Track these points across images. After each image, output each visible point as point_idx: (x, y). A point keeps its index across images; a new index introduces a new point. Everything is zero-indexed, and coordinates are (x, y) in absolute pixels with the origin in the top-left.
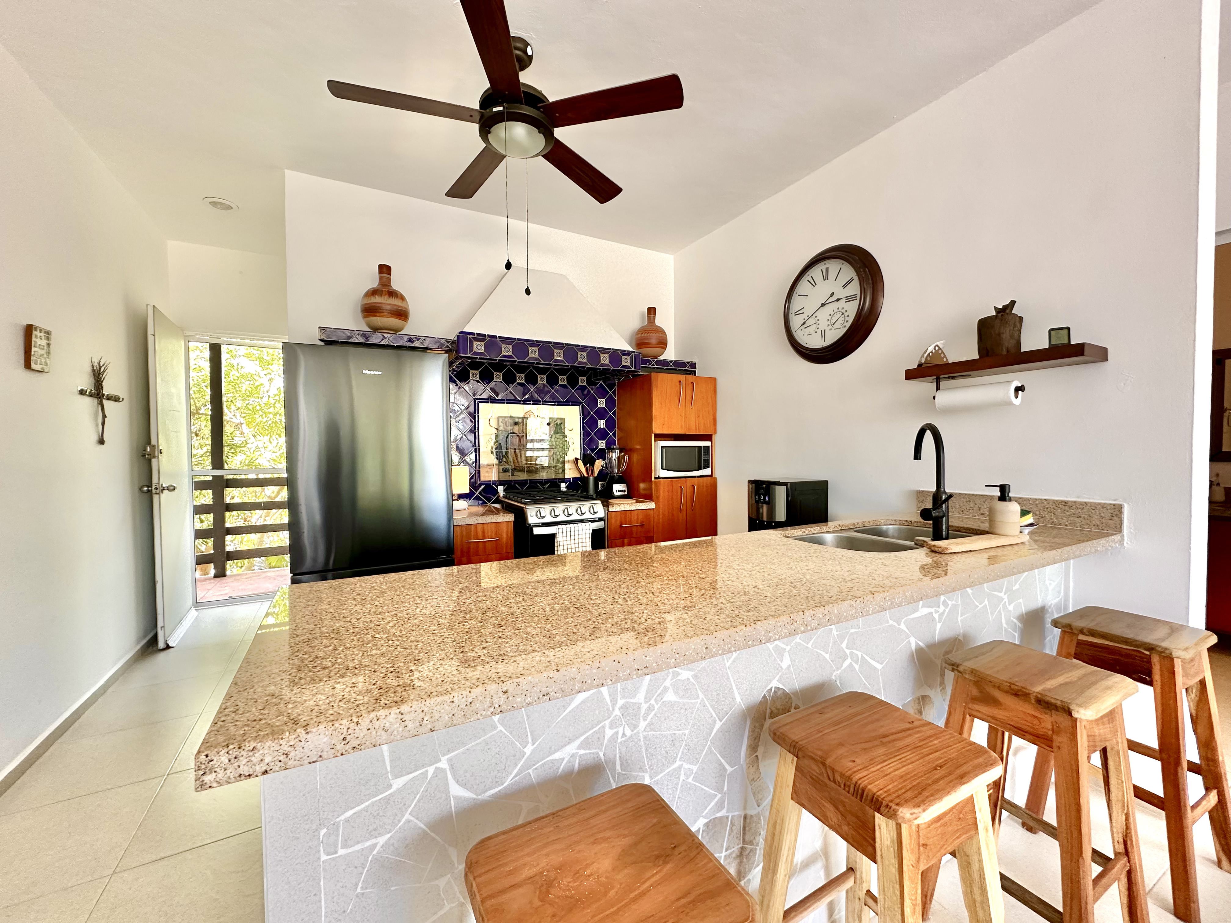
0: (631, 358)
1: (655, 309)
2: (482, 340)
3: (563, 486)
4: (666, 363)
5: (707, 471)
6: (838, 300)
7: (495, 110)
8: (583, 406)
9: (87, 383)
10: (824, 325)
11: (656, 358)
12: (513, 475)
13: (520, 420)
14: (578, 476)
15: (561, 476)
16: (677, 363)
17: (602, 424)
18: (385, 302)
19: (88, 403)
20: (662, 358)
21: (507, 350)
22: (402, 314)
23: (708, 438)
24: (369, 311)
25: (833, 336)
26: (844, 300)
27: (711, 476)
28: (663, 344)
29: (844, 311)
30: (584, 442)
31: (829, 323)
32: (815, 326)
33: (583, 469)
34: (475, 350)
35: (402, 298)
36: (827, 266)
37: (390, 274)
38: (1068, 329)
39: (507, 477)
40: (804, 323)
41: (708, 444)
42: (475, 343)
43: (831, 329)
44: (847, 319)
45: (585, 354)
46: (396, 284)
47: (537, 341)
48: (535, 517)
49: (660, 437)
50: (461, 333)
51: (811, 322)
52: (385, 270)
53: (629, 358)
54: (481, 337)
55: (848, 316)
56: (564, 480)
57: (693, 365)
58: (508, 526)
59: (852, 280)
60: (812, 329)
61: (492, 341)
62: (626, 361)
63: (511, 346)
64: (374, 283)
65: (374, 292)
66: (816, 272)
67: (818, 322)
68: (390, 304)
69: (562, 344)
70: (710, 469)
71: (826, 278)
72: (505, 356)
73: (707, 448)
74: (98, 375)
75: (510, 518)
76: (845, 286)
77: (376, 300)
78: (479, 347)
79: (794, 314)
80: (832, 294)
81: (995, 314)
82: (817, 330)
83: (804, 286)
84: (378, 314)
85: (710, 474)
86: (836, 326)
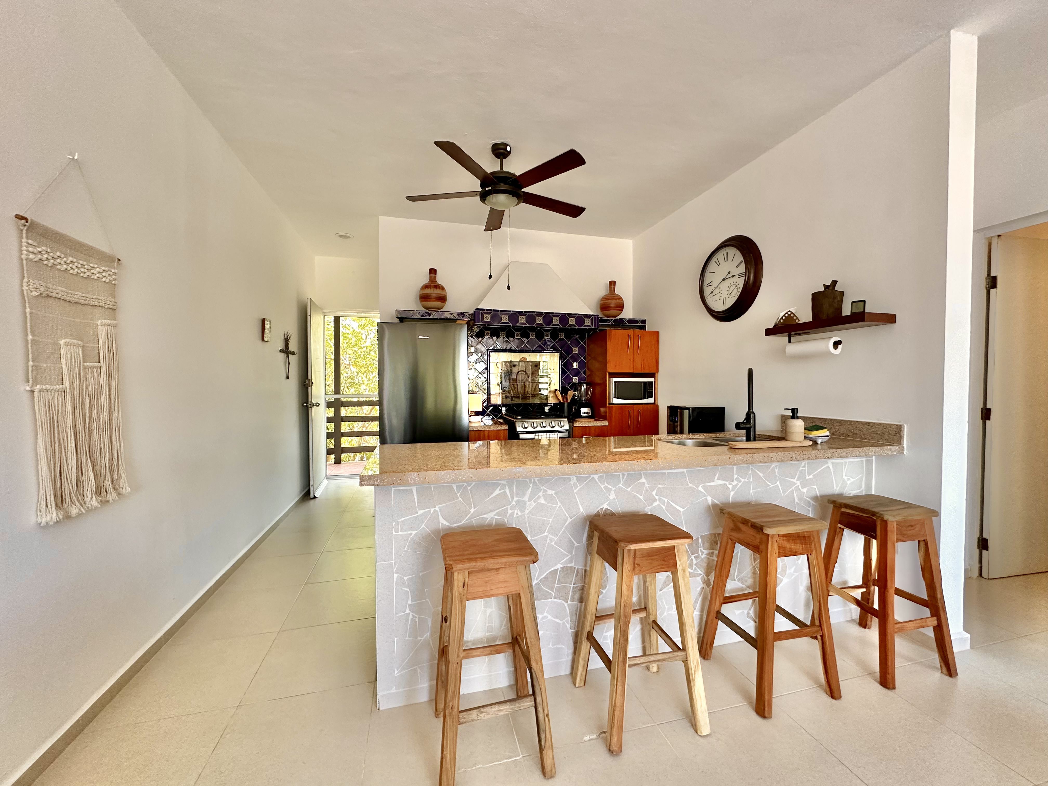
0: (592, 320)
1: (615, 282)
2: (490, 313)
3: (547, 409)
4: (622, 321)
5: (651, 400)
6: (733, 276)
7: (487, 189)
8: (561, 353)
9: (281, 346)
10: (724, 295)
11: (615, 317)
12: (512, 400)
13: (517, 363)
14: (557, 402)
15: (545, 402)
16: (630, 321)
17: (575, 365)
18: (432, 292)
19: (283, 355)
20: (618, 317)
21: (505, 319)
22: (443, 299)
23: (653, 375)
24: (424, 298)
25: (730, 302)
26: (737, 276)
27: (654, 403)
28: (621, 307)
29: (737, 284)
30: (562, 377)
31: (727, 293)
32: (719, 295)
33: (560, 398)
34: (485, 320)
35: (443, 289)
36: (726, 251)
37: (436, 274)
38: (864, 301)
39: (508, 401)
40: (712, 292)
41: (652, 380)
42: (485, 315)
43: (729, 297)
45: (558, 318)
46: (440, 280)
47: (525, 312)
48: (521, 427)
49: (613, 375)
50: (476, 309)
51: (716, 291)
52: (433, 272)
53: (590, 320)
54: (489, 311)
55: (738, 288)
56: (546, 405)
57: (644, 322)
58: (504, 433)
59: (741, 262)
60: (717, 297)
61: (495, 314)
62: (587, 322)
63: (507, 316)
64: (425, 279)
65: (426, 286)
66: (720, 256)
67: (721, 292)
68: (436, 293)
69: (542, 313)
70: (653, 398)
71: (726, 260)
72: (503, 323)
73: (651, 383)
74: (286, 341)
75: (506, 427)
76: (737, 266)
77: (428, 291)
78: (487, 318)
79: (706, 286)
80: (729, 272)
81: (823, 290)
82: (720, 298)
83: (712, 266)
84: (428, 300)
85: (653, 402)
86: (732, 295)
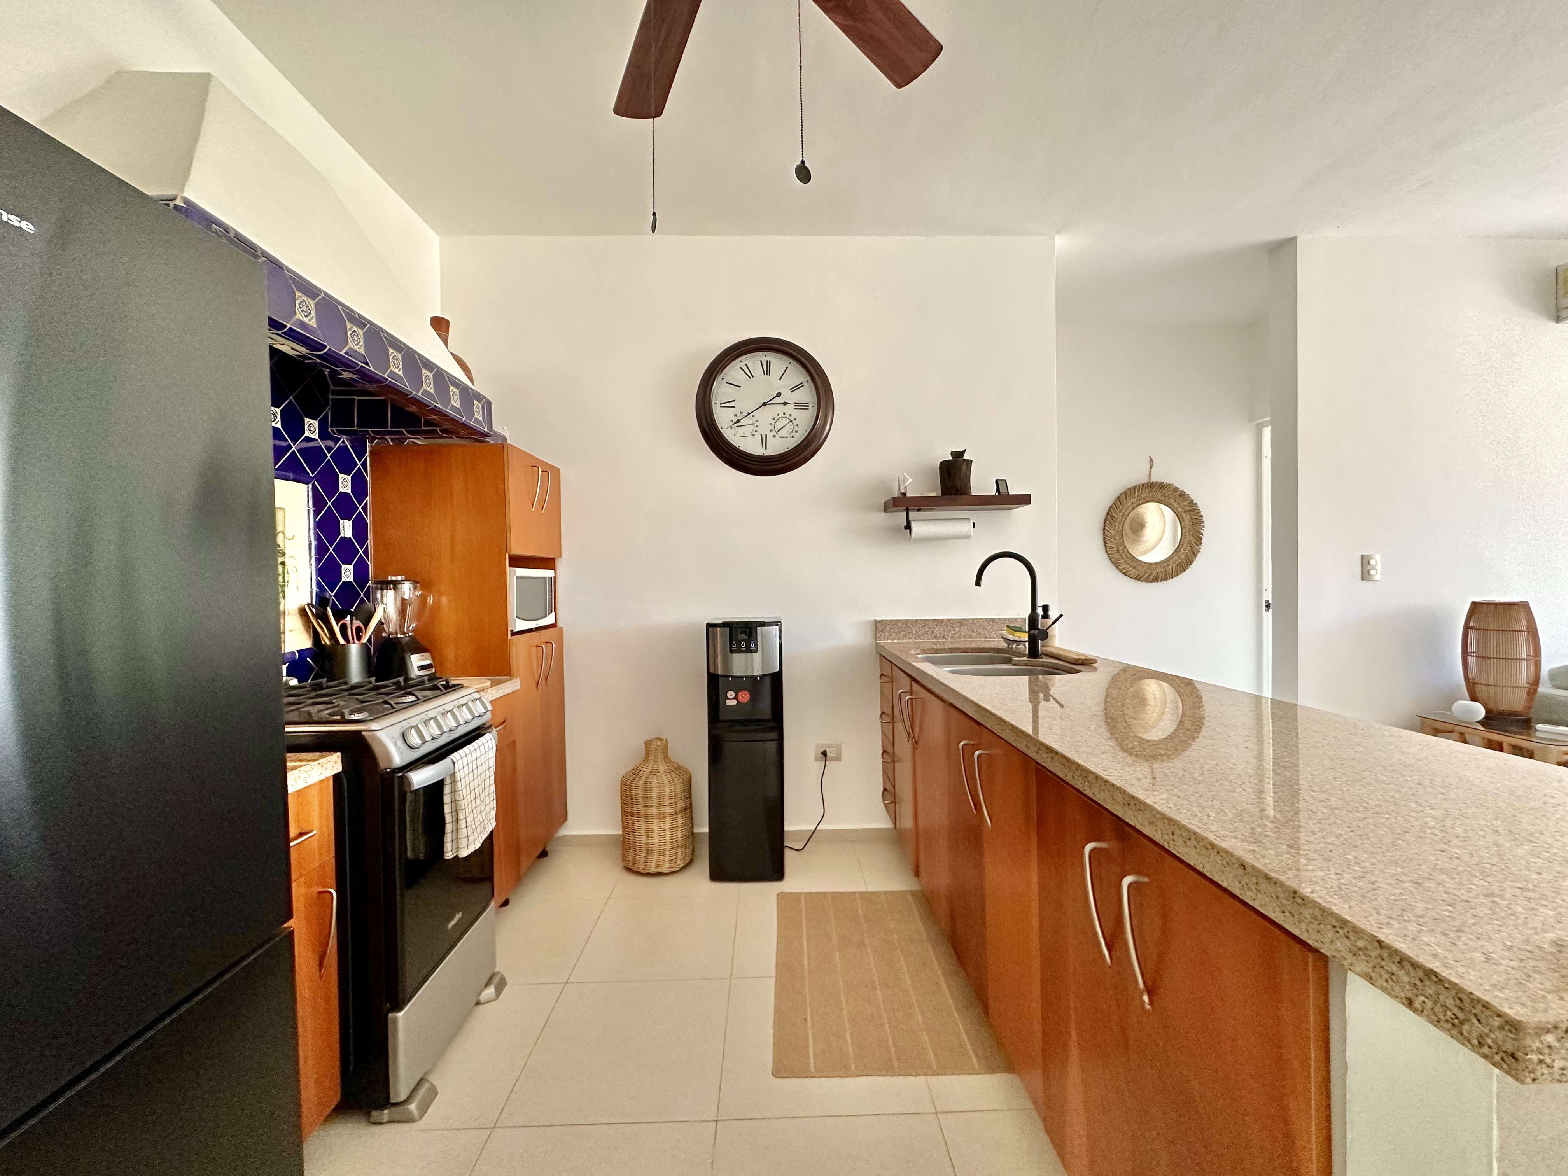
0: (483, 407)
1: (447, 322)
5: (552, 618)
6: (785, 404)
8: (314, 486)
10: (764, 429)
14: (313, 645)
17: (346, 529)
25: (778, 446)
26: (793, 406)
27: (554, 626)
29: (792, 419)
30: (317, 566)
31: (772, 428)
32: (752, 427)
36: (768, 358)
40: (739, 421)
41: (549, 573)
43: (774, 437)
44: (796, 428)
45: (430, 376)
48: (404, 746)
50: (185, 200)
51: (747, 421)
53: (480, 406)
55: (797, 425)
58: (321, 790)
59: (801, 385)
60: (747, 430)
62: (479, 412)
66: (751, 361)
67: (757, 424)
70: (553, 614)
71: (768, 372)
73: (551, 581)
75: (333, 767)
76: (793, 390)
79: (718, 403)
80: (779, 395)
82: (754, 433)
83: (732, 373)
85: (553, 622)
86: (782, 433)
